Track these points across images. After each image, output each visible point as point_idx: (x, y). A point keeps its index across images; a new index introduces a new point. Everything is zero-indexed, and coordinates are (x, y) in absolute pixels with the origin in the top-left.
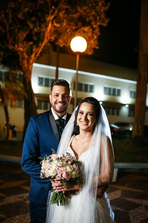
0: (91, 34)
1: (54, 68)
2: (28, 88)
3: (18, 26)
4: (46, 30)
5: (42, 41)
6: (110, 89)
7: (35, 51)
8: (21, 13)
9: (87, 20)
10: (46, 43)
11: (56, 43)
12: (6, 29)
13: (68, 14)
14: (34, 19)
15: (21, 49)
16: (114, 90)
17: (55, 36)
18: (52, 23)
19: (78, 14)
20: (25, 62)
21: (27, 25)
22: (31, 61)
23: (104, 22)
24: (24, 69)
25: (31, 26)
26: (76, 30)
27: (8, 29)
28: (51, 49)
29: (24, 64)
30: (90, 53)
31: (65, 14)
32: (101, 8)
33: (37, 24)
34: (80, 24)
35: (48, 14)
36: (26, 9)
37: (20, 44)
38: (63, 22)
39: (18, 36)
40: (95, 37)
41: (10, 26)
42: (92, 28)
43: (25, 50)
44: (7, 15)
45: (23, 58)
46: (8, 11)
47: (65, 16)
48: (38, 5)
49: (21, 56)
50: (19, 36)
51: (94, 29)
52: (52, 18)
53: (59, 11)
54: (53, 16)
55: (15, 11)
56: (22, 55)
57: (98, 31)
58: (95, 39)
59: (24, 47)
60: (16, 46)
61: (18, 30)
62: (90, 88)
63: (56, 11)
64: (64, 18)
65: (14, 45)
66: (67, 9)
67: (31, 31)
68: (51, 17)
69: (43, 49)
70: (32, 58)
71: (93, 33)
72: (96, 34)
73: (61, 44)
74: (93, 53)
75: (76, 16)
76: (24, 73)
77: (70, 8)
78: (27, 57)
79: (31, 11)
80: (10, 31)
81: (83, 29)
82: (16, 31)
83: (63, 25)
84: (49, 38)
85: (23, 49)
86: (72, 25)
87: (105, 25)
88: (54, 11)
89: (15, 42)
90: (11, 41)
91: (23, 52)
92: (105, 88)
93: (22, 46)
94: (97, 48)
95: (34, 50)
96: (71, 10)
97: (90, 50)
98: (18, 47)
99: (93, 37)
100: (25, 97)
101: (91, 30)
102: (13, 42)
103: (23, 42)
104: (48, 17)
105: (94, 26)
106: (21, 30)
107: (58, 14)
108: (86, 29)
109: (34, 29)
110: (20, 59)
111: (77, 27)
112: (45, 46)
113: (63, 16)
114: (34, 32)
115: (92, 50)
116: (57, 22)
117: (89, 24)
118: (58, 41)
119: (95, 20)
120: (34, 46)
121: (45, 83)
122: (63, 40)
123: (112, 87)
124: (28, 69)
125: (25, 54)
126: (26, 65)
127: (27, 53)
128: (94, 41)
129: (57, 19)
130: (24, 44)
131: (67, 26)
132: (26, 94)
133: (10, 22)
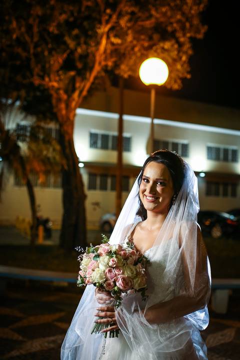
0: (176, 53)
1: (116, 116)
2: (68, 151)
3: (50, 46)
4: (98, 50)
5: (91, 69)
6: (218, 150)
7: (79, 87)
8: (55, 24)
9: (169, 29)
10: (99, 72)
11: (117, 72)
12: (28, 52)
13: (136, 21)
14: (76, 32)
15: (55, 84)
16: (226, 151)
17: (114, 59)
18: (108, 38)
19: (153, 20)
20: (63, 106)
21: (65, 43)
22: (73, 104)
23: (198, 31)
24: (60, 119)
25: (72, 44)
26: (150, 48)
27: (32, 51)
28: (108, 83)
29: (60, 110)
30: (176, 87)
31: (130, 21)
32: (191, 9)
33: (82, 40)
34: (156, 37)
35: (100, 23)
36: (63, 17)
37: (52, 76)
38: (127, 35)
39: (49, 62)
40: (184, 58)
41: (36, 46)
42: (178, 42)
43: (62, 85)
44: (29, 28)
45: (59, 100)
46: (31, 21)
47: (129, 25)
48: (83, 9)
49: (55, 95)
50: (52, 62)
51: (180, 45)
52: (106, 29)
53: (120, 16)
54: (109, 26)
55: (44, 20)
56: (58, 94)
57: (188, 48)
58: (185, 62)
59: (60, 80)
60: (47, 79)
61: (50, 53)
62: (182, 149)
63: (114, 17)
64: (129, 28)
65: (42, 78)
66: (133, 13)
67: (72, 52)
68: (105, 27)
69: (93, 83)
70: (74, 100)
71: (179, 52)
72: (186, 53)
73: (125, 73)
74: (181, 85)
75: (148, 24)
76: (61, 125)
77: (139, 11)
78: (65, 97)
79: (71, 19)
80: (36, 55)
81: (161, 45)
82: (46, 53)
83: (126, 40)
84: (103, 63)
85: (58, 84)
86: (143, 40)
87: (200, 36)
88: (110, 16)
89: (45, 72)
90: (37, 70)
91: (59, 89)
92: (209, 149)
93: (57, 78)
94: (189, 76)
95: (78, 85)
96: (140, 14)
97: (175, 82)
98: (50, 80)
99: (181, 58)
100: (63, 166)
101: (176, 46)
102: (42, 74)
103: (58, 71)
104: (100, 28)
105: (182, 40)
106: (54, 53)
107: (117, 23)
108: (167, 45)
109: (76, 49)
110: (54, 101)
111: (151, 43)
112: (96, 78)
113: (126, 26)
114: (77, 56)
115: (179, 81)
116: (116, 36)
117: (172, 36)
118: (120, 68)
119: (183, 29)
120: (78, 79)
121: (102, 144)
122: (127, 65)
123: (222, 146)
124: (68, 118)
125: (61, 92)
126: (64, 112)
127: (66, 92)
128: (182, 66)
129: (115, 30)
130: (59, 76)
131: (135, 42)
132: (64, 162)
133: (36, 39)
